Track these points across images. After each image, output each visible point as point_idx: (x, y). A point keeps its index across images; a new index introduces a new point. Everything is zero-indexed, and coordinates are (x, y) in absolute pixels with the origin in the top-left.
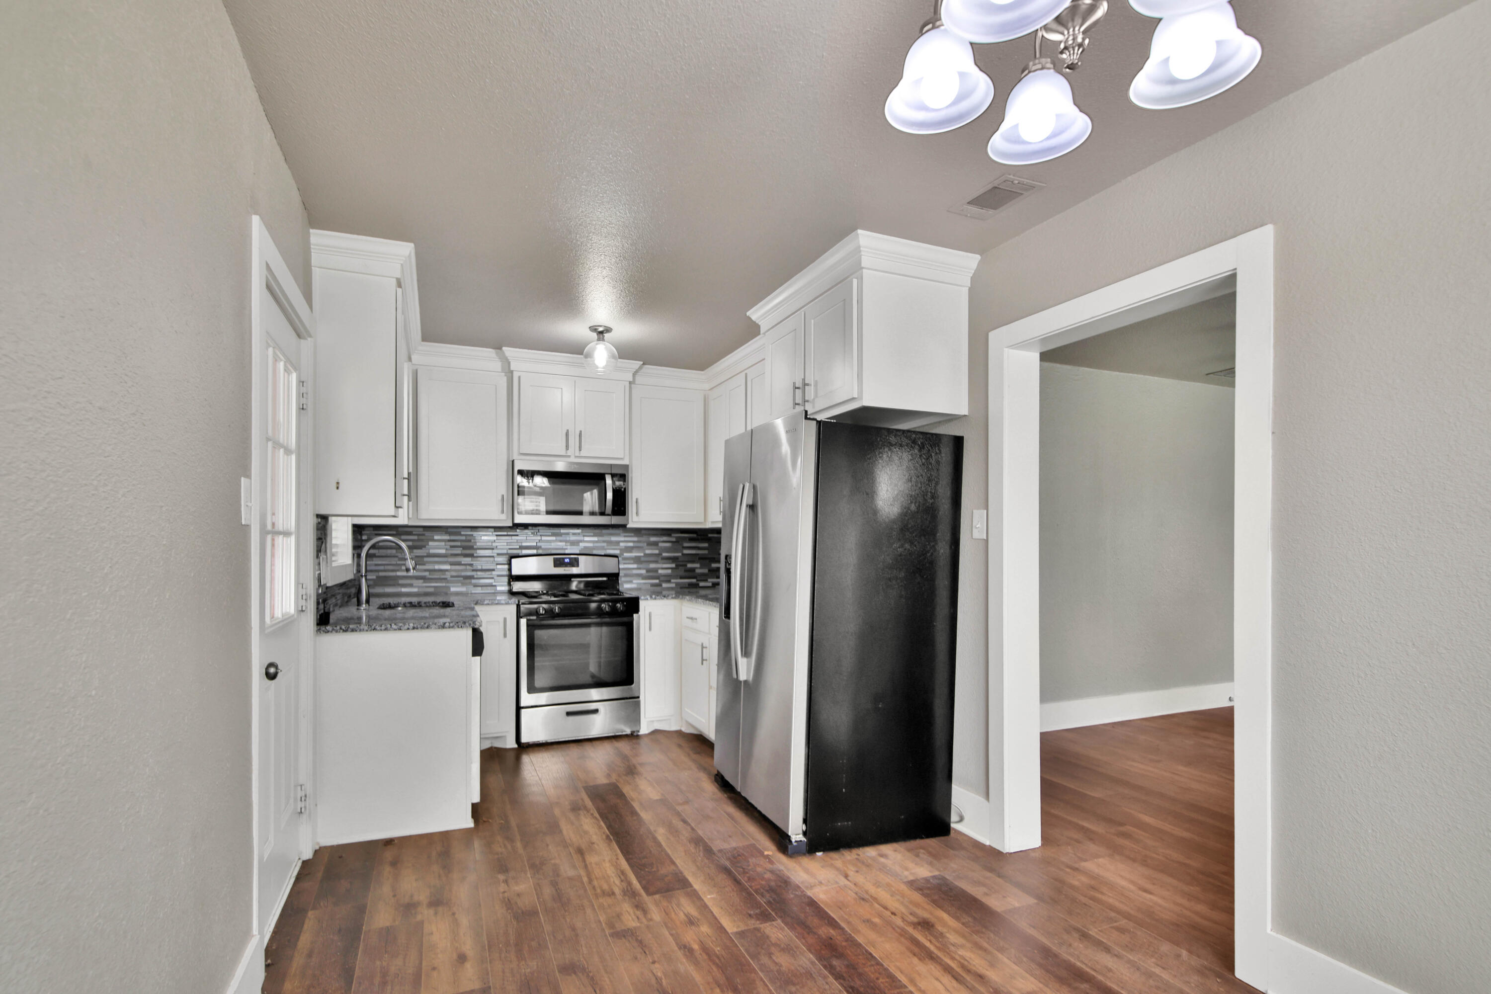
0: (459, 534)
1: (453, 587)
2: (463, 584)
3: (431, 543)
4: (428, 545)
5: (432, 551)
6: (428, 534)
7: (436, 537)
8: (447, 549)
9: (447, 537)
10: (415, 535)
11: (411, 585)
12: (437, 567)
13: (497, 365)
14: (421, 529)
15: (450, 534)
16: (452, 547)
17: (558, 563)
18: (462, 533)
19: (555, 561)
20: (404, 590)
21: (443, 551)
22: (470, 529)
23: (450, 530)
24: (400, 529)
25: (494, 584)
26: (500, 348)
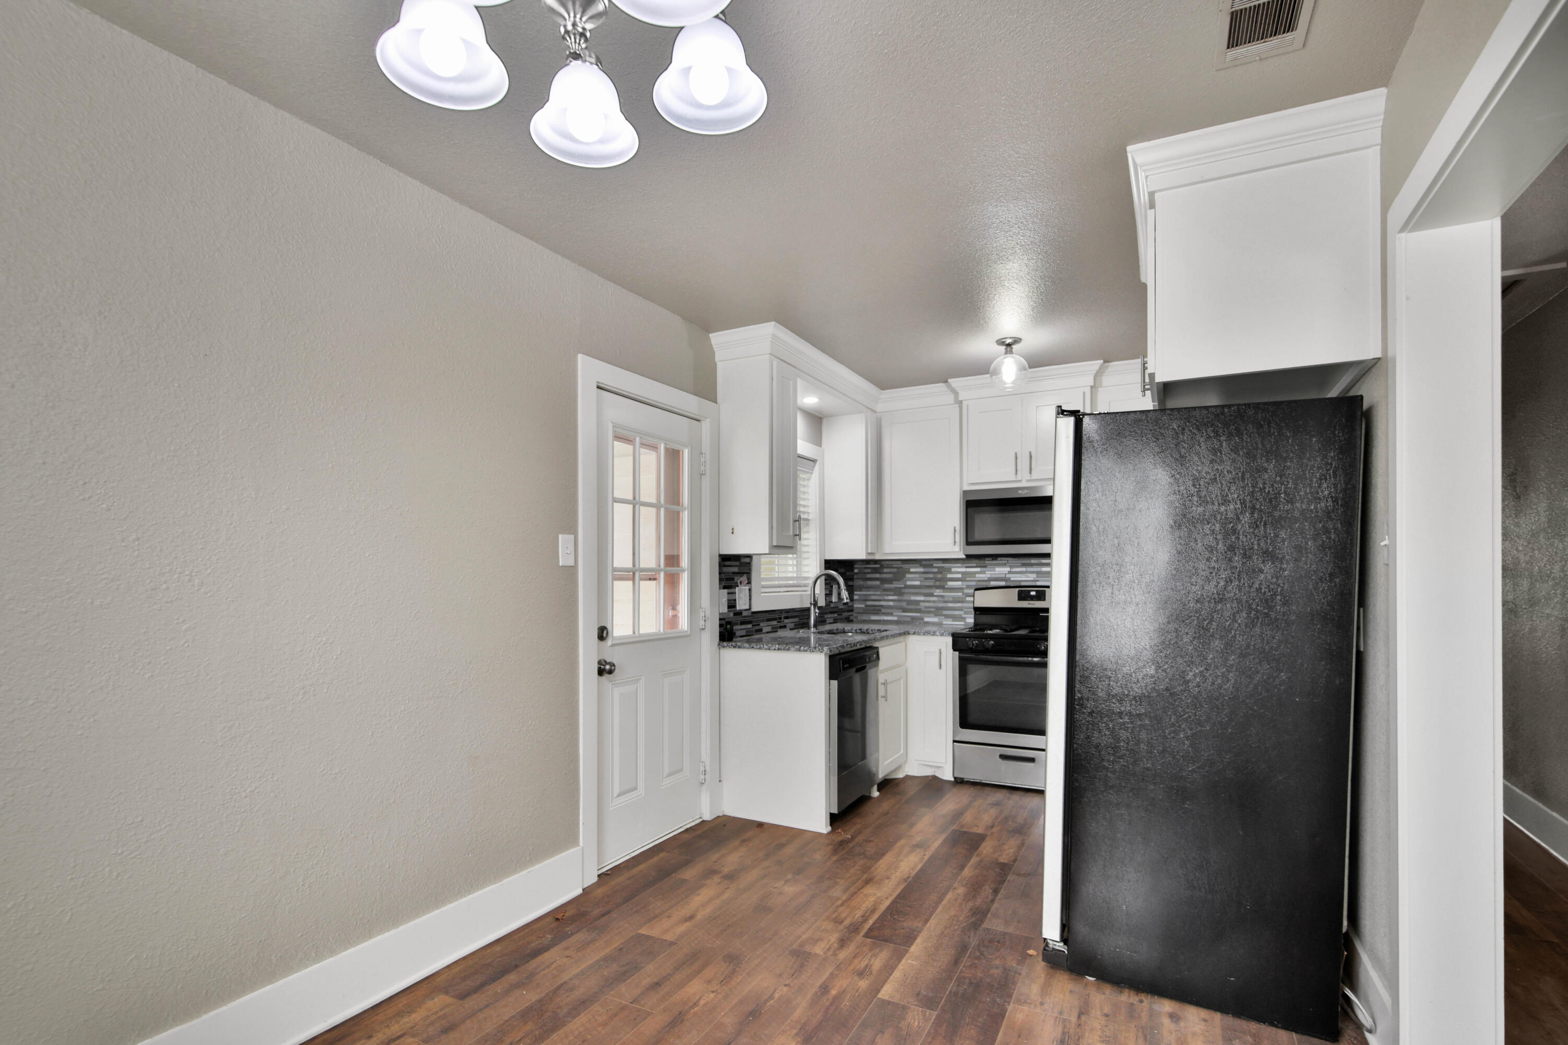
0: (931, 566)
1: (926, 617)
2: (936, 615)
3: (908, 576)
4: (905, 577)
5: (909, 583)
6: (905, 566)
7: (912, 570)
8: (921, 581)
9: (921, 570)
10: (894, 568)
11: (891, 614)
12: (913, 598)
13: (950, 398)
14: (899, 562)
15: (925, 566)
16: (926, 579)
17: (1023, 596)
18: (935, 565)
19: (1020, 593)
20: (886, 618)
21: (917, 583)
22: (941, 562)
23: (924, 563)
24: (883, 563)
25: (963, 616)
26: (946, 382)
